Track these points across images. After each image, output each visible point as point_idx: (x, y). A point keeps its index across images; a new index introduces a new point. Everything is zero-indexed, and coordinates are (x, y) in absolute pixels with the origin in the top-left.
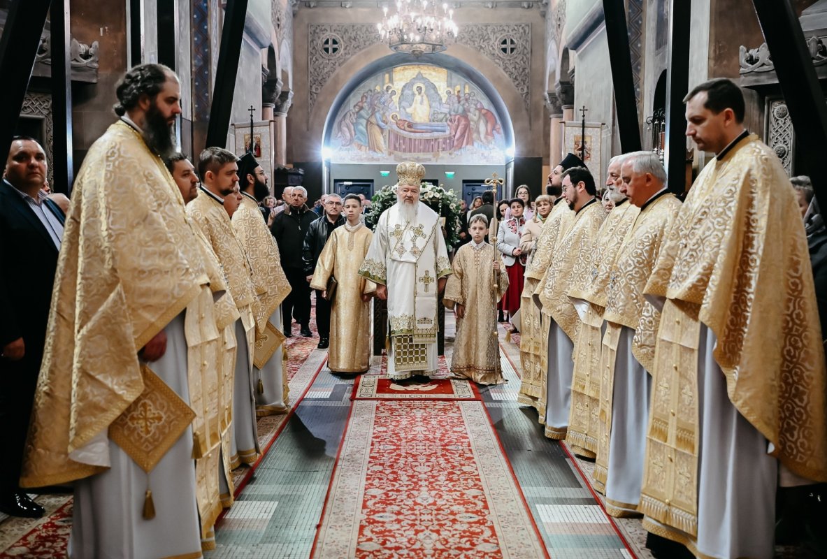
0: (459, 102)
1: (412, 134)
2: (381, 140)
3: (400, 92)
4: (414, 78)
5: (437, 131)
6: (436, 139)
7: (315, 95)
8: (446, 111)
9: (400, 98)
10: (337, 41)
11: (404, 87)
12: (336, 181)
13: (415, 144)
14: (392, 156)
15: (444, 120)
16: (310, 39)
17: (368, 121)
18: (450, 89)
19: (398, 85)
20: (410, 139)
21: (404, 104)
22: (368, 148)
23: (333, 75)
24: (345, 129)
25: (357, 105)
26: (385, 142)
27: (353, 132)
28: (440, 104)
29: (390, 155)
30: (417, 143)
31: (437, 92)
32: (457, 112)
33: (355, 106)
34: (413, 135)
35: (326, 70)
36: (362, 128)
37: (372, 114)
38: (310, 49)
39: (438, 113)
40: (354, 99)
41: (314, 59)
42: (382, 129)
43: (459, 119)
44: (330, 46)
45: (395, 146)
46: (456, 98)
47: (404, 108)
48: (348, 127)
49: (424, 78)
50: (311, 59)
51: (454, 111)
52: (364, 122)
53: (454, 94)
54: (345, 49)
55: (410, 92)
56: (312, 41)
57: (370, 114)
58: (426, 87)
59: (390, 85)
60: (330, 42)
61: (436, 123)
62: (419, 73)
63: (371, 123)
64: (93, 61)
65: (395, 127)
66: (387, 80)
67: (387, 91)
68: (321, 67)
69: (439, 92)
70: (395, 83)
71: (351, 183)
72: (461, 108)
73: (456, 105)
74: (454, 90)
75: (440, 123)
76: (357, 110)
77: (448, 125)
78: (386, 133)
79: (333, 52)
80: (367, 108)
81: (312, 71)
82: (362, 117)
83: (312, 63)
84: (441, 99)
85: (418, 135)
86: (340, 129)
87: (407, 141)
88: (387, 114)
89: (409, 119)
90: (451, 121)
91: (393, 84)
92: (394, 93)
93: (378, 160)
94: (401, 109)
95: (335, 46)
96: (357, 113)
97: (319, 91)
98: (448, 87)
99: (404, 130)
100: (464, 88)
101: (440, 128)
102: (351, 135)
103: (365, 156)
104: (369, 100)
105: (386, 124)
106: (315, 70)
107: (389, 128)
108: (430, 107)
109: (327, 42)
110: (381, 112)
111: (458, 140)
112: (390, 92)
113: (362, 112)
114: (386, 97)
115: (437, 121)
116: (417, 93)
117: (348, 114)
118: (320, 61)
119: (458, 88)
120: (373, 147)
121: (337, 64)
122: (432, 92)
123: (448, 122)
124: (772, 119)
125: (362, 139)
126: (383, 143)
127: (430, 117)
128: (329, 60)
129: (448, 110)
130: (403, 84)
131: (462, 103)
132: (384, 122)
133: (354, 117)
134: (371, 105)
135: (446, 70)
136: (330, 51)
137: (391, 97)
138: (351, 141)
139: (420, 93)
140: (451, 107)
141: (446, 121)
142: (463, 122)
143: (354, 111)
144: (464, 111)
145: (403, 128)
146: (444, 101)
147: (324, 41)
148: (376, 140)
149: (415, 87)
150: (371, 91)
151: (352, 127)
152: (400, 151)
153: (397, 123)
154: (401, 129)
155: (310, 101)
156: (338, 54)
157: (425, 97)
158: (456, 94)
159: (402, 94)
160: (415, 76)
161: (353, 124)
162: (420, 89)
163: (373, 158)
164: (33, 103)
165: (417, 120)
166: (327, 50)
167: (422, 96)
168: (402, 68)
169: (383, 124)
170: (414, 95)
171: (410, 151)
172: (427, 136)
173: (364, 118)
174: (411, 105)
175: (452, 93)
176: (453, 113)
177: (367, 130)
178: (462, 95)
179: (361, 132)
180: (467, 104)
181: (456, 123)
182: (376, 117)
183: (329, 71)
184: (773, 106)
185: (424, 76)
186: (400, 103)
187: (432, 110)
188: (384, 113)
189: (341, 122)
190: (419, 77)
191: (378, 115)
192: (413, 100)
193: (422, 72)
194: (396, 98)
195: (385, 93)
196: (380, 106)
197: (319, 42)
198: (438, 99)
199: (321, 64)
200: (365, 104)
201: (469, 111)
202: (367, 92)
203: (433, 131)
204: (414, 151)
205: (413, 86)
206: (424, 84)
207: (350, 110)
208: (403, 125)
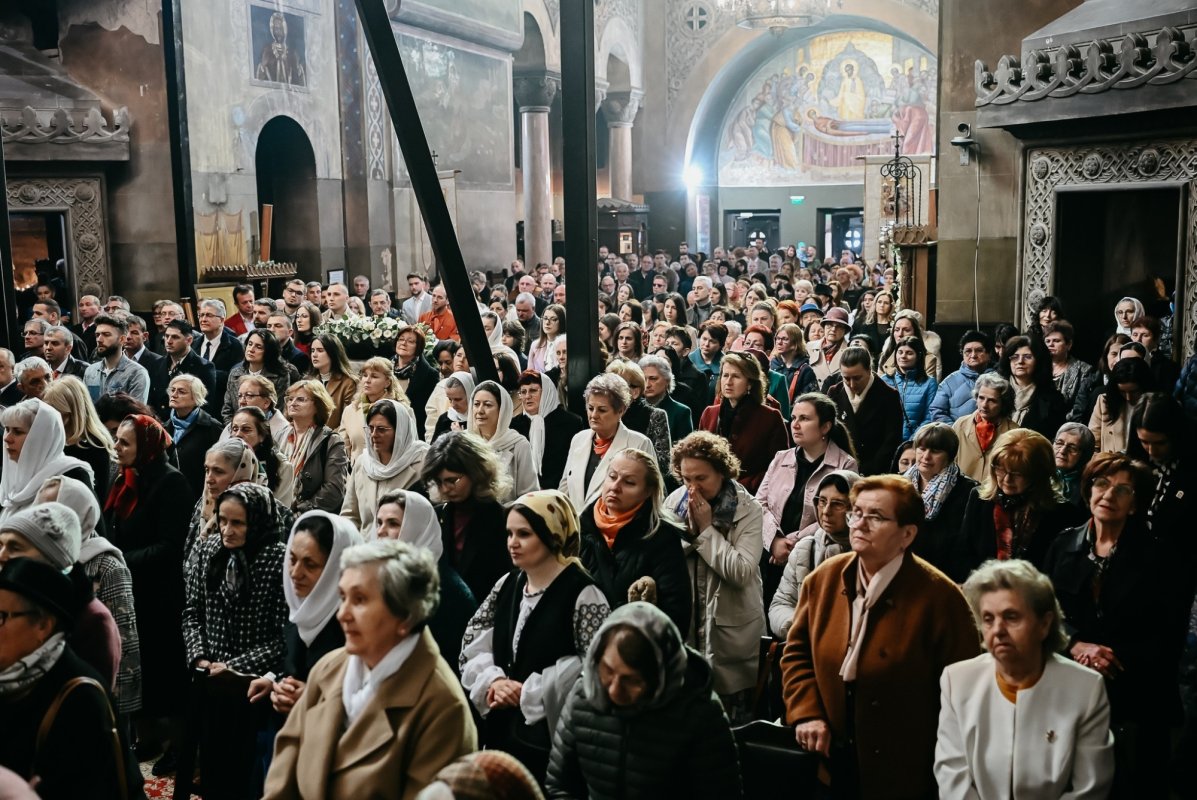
0: (911, 85)
1: (839, 138)
2: (791, 149)
3: (820, 74)
4: (841, 53)
5: (877, 132)
6: (874, 145)
7: (675, 92)
8: (891, 100)
9: (819, 85)
10: (706, 10)
11: (827, 66)
12: (728, 212)
13: (842, 154)
14: (808, 173)
15: (888, 114)
16: (668, 11)
17: (772, 121)
18: (898, 67)
19: (816, 66)
20: (835, 147)
21: (826, 93)
22: (772, 162)
23: (699, 62)
24: (739, 135)
25: (756, 98)
26: (797, 153)
27: (750, 139)
28: (881, 90)
29: (804, 171)
30: (845, 151)
31: (876, 72)
32: (908, 101)
33: (753, 101)
34: (839, 141)
35: (690, 54)
36: (764, 133)
37: (779, 112)
38: (668, 25)
39: (878, 105)
40: (752, 90)
41: (673, 39)
42: (792, 133)
43: (910, 111)
44: (696, 18)
45: (812, 158)
46: (907, 80)
47: (826, 99)
48: (743, 132)
49: (856, 52)
50: (670, 39)
51: (903, 100)
52: (766, 123)
53: (903, 74)
54: (717, 21)
55: (835, 75)
56: (670, 13)
57: (776, 111)
58: (860, 65)
59: (805, 65)
60: (696, 12)
61: (875, 120)
62: (850, 43)
63: (777, 124)
64: (121, 133)
65: (812, 129)
66: (800, 59)
67: (801, 75)
68: (683, 50)
69: (880, 73)
70: (813, 62)
71: (750, 215)
72: (914, 94)
73: (907, 90)
74: (903, 67)
75: (880, 120)
76: (756, 106)
77: (894, 122)
78: (799, 139)
79: (701, 27)
80: (770, 102)
81: (671, 57)
82: (764, 116)
83: (671, 45)
84: (883, 82)
85: (847, 139)
86: (732, 136)
87: (831, 149)
88: (800, 110)
89: (834, 117)
90: (898, 115)
91: (810, 63)
92: (811, 77)
93: (786, 180)
94: (822, 101)
95: (703, 18)
96: (757, 110)
97: (680, 86)
98: (894, 62)
99: (826, 133)
100: (920, 61)
101: (880, 128)
102: (748, 143)
103: (768, 175)
104: (774, 90)
105: (800, 124)
106: (675, 56)
107: (804, 131)
108: (866, 95)
109: (691, 13)
110: (792, 107)
111: (908, 144)
112: (804, 76)
113: (764, 109)
114: (800, 83)
115: (877, 117)
116: (845, 74)
117: (744, 113)
118: (682, 42)
119: (910, 63)
120: (780, 160)
121: (706, 45)
122: (870, 71)
123: (894, 117)
124: (1030, 181)
125: (764, 150)
126: (794, 153)
127: (866, 111)
128: (694, 39)
129: (893, 99)
130: (825, 62)
131: (915, 86)
132: (795, 121)
133: (752, 118)
134: (777, 97)
135: (890, 37)
136: (696, 25)
137: (806, 83)
138: (748, 154)
139: (850, 75)
140: (899, 93)
141: (891, 116)
142: (917, 116)
143: (752, 107)
144: (920, 98)
145: (824, 129)
146: (887, 85)
147: (687, 11)
148: (784, 150)
149: (843, 66)
150: (777, 76)
151: (749, 132)
152: (820, 165)
153: (815, 123)
154: (821, 131)
155: (668, 102)
156: (706, 29)
157: (858, 80)
158: (907, 73)
159: (823, 78)
160: (842, 49)
161: (751, 127)
162: (850, 68)
163: (779, 177)
164: (52, 192)
165: (846, 117)
166: (691, 24)
167: (854, 80)
168: (823, 38)
169: (795, 125)
170: (841, 78)
171: (835, 165)
172: (861, 140)
173: (766, 117)
174: (836, 95)
175: (900, 72)
176: (901, 103)
177: (771, 134)
178: (916, 74)
179: (762, 138)
180: (924, 88)
181: (906, 118)
182: (784, 115)
183: (693, 56)
184: (1032, 160)
185: (857, 48)
186: (820, 93)
187: (869, 100)
188: (796, 109)
189: (734, 124)
190: (850, 50)
191: (787, 113)
192: (840, 87)
193: (854, 41)
194: (813, 85)
195: (799, 77)
196: (790, 98)
197: (680, 13)
198: (878, 83)
199: (682, 47)
200: (769, 97)
201: (928, 99)
202: (771, 79)
203: (869, 132)
204: (842, 165)
205: (839, 64)
206: (857, 60)
207: (746, 108)
208: (825, 126)
